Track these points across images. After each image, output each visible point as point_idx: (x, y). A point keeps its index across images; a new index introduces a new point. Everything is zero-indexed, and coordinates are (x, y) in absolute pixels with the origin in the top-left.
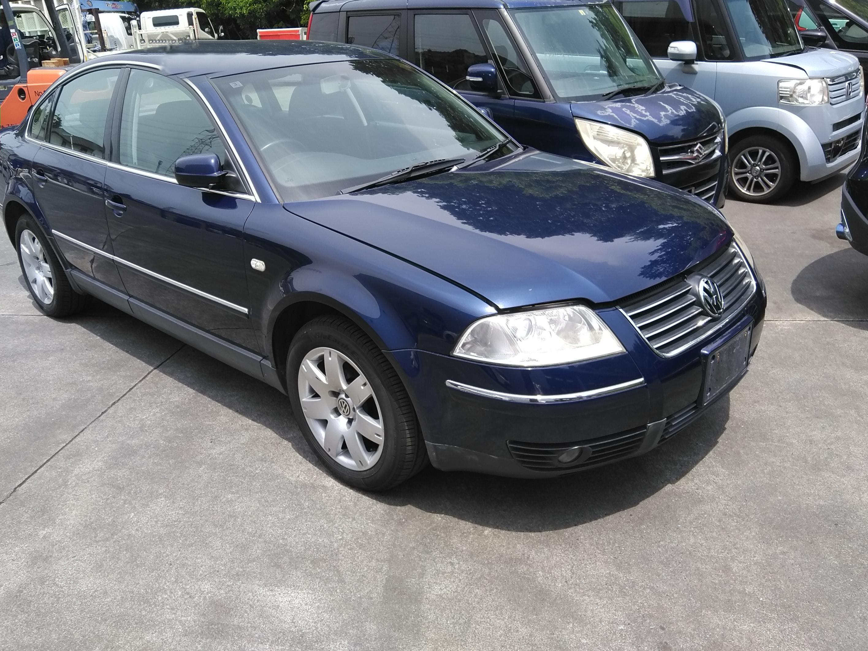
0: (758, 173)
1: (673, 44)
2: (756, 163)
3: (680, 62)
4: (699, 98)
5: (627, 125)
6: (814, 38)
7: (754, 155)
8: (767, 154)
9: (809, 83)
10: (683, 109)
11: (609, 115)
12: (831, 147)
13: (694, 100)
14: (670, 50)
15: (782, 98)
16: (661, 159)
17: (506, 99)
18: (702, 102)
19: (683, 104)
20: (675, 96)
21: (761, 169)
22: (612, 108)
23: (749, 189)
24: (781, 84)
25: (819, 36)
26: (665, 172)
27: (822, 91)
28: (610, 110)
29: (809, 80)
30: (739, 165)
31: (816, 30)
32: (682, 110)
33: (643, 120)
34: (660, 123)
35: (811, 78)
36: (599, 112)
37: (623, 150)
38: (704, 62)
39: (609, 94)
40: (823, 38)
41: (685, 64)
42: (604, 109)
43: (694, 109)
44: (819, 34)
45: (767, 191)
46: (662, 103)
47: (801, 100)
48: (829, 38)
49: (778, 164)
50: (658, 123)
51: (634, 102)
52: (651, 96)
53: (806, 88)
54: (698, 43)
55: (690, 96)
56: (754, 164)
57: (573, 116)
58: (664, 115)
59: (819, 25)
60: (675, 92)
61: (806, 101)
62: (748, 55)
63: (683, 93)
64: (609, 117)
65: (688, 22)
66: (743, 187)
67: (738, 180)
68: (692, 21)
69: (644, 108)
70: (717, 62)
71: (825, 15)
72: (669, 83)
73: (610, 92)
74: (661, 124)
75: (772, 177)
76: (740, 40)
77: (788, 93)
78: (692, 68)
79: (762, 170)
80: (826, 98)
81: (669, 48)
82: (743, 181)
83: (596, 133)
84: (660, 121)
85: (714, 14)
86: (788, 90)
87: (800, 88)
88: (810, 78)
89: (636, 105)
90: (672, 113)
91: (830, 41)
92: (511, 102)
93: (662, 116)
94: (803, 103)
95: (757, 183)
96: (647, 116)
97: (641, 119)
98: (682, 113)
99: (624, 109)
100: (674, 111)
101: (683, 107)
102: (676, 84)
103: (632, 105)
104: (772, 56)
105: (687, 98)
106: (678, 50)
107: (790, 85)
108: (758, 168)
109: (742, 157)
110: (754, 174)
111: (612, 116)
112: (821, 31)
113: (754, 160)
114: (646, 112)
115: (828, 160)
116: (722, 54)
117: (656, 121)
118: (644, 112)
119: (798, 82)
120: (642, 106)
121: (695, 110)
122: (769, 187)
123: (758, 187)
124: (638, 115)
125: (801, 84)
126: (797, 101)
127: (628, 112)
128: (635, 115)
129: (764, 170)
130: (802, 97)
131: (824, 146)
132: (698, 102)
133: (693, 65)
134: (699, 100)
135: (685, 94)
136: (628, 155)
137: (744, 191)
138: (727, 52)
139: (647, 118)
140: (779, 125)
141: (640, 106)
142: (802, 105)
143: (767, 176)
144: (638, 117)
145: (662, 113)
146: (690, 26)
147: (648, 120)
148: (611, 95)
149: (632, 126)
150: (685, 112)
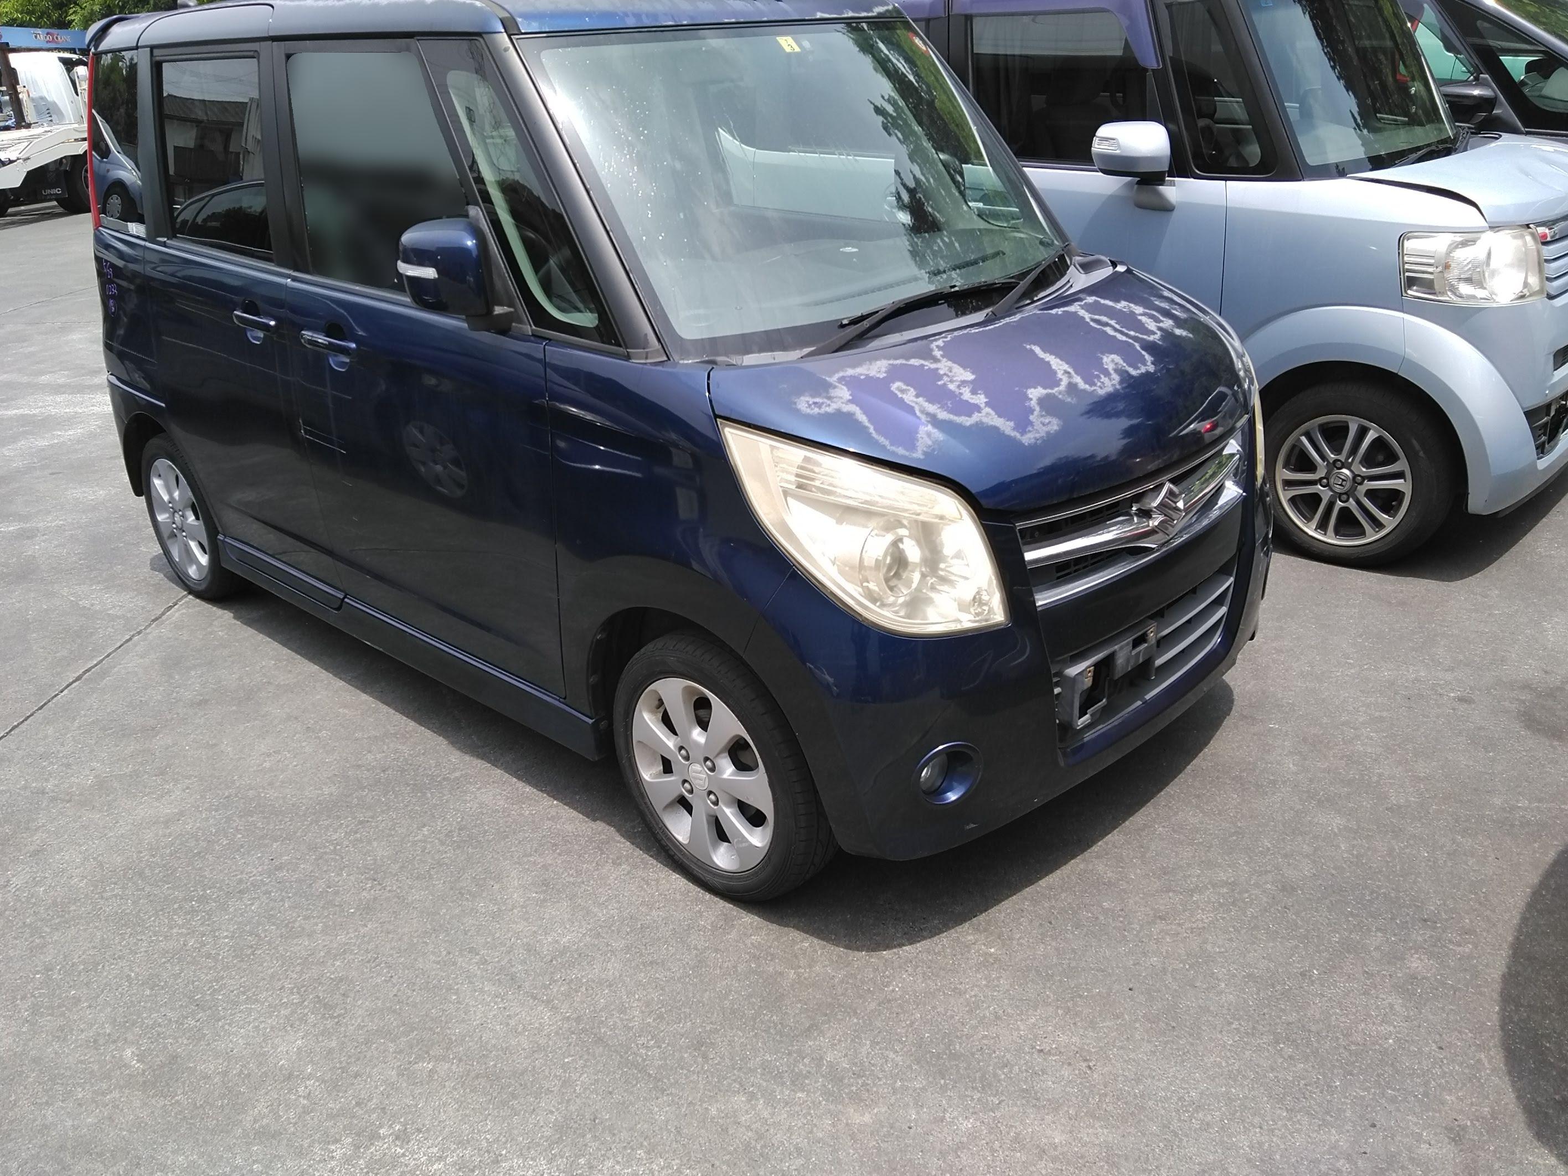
0: (1348, 485)
1: (1105, 131)
2: (1342, 457)
3: (1130, 178)
4: (1167, 314)
5: (901, 451)
6: (1466, 102)
7: (1335, 435)
8: (1371, 436)
9: (1489, 238)
10: (1110, 367)
11: (839, 413)
12: (1548, 414)
13: (1152, 325)
14: (1097, 147)
15: (1411, 282)
16: (1029, 556)
17: (523, 338)
18: (1178, 332)
19: (1113, 346)
20: (1087, 316)
21: (1355, 476)
22: (851, 383)
23: (1322, 526)
24: (1409, 245)
25: (1474, 97)
26: (1044, 599)
27: (1521, 262)
28: (844, 393)
29: (1490, 234)
30: (1293, 459)
31: (1465, 83)
32: (1107, 373)
33: (959, 427)
34: (1023, 433)
35: (1494, 227)
36: (804, 403)
37: (890, 538)
38: (1192, 180)
39: (862, 318)
40: (1488, 103)
41: (1138, 183)
42: (822, 388)
43: (1148, 365)
44: (1476, 92)
45: (1372, 536)
46: (1037, 349)
47: (1465, 289)
48: (1501, 104)
49: (1402, 465)
50: (1018, 435)
51: (938, 353)
52: (1007, 320)
53: (1483, 256)
54: (1171, 126)
55: (1138, 310)
56: (1336, 461)
57: (716, 416)
58: (1041, 401)
59: (1476, 72)
60: (1091, 299)
61: (1480, 293)
62: (1312, 159)
63: (1117, 300)
64: (842, 421)
65: (1146, 70)
66: (1308, 519)
67: (1293, 501)
68: (1155, 66)
69: (970, 376)
70: (1226, 179)
71: (1490, 46)
72: (1085, 255)
73: (865, 311)
74: (1027, 439)
75: (1388, 500)
76: (1284, 108)
77: (1430, 269)
78: (1160, 196)
79: (1357, 480)
80: (1534, 281)
81: (1096, 141)
82: (1308, 504)
83: (793, 478)
84: (1023, 424)
85: (1217, 48)
86: (1432, 261)
87: (1463, 255)
88: (1491, 228)
89: (944, 366)
90: (1072, 387)
91: (1503, 110)
92: (536, 349)
93: (1033, 403)
94: (1474, 297)
95: (1345, 512)
96: (977, 408)
97: (950, 422)
98: (1108, 385)
99: (896, 386)
100: (1078, 380)
101: (1111, 361)
102: (1103, 258)
103: (929, 365)
104: (1378, 162)
105: (1129, 321)
106: (1119, 147)
107: (1437, 245)
108: (1345, 471)
109: (1304, 439)
110: (1338, 489)
111: (850, 415)
112: (1478, 82)
113: (1337, 450)
114: (974, 392)
115: (1541, 450)
116: (1240, 157)
117: (1006, 426)
118: (966, 394)
119: (1458, 238)
120: (964, 367)
121: (1151, 368)
122: (1378, 525)
123: (1347, 524)
124: (943, 407)
125: (1464, 244)
126: (1454, 290)
127: (910, 396)
128: (932, 408)
129: (1364, 478)
130: (1469, 280)
131: (1531, 415)
132: (1167, 334)
133: (1162, 188)
134: (1167, 323)
135: (1122, 305)
136: (913, 552)
137: (1310, 530)
138: (1253, 152)
139: (976, 417)
140: (1404, 360)
141: (957, 370)
142: (1472, 304)
143: (1371, 494)
144: (943, 415)
145: (1035, 393)
146: (1150, 80)
147: (979, 426)
148: (866, 324)
149: (915, 457)
150: (1116, 378)
